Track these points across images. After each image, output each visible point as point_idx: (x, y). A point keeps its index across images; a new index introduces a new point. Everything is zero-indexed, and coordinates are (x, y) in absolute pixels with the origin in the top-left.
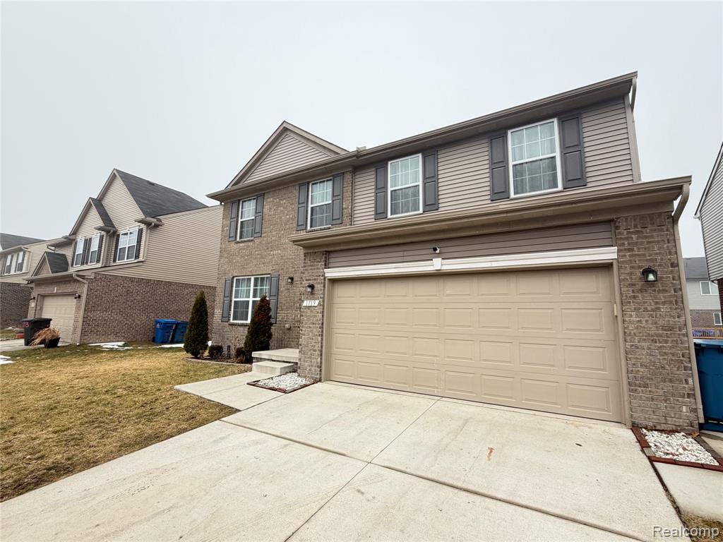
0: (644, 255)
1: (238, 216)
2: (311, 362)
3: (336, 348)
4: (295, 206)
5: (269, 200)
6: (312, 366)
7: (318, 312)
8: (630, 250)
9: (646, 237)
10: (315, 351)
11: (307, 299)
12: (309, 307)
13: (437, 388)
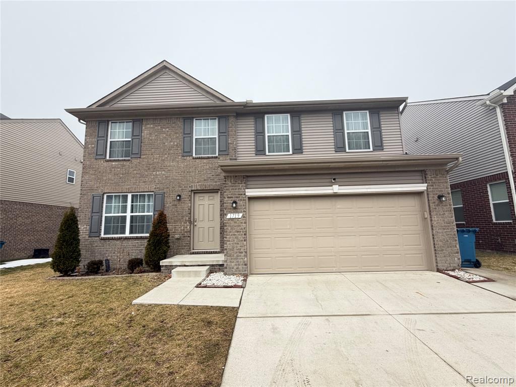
0: (438, 188)
1: (107, 136)
2: (238, 262)
3: (255, 249)
4: (181, 136)
5: (148, 126)
6: (239, 265)
7: (242, 223)
8: (433, 186)
9: (438, 180)
10: (242, 253)
11: (231, 212)
12: (232, 219)
13: (334, 267)
